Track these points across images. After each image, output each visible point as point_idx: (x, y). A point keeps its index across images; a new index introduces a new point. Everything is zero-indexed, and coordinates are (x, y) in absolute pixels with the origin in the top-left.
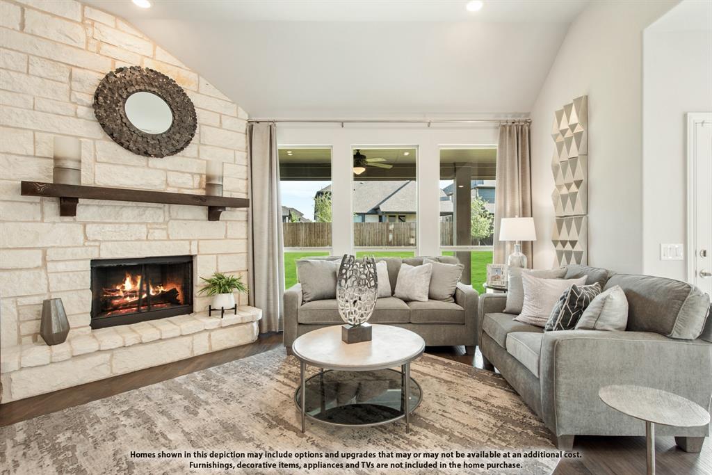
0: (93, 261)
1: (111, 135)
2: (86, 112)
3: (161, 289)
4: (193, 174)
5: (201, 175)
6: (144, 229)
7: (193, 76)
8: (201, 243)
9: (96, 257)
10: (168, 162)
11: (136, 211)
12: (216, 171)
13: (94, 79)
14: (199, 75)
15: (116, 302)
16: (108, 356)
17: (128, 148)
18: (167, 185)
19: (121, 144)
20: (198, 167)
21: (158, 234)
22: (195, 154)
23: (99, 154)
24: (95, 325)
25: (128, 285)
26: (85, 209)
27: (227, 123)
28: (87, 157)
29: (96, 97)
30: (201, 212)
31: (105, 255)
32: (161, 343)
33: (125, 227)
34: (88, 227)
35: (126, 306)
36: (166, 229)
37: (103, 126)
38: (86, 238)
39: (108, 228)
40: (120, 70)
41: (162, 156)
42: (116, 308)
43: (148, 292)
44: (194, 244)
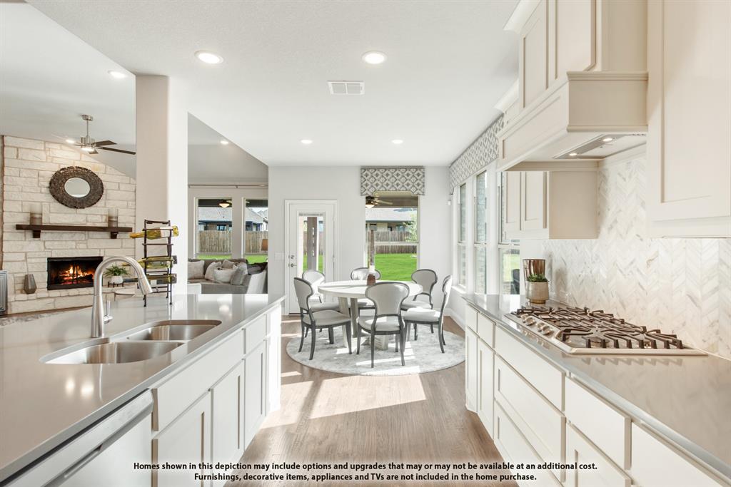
0: (49, 259)
1: (58, 200)
2: (45, 190)
3: (86, 274)
4: (102, 215)
5: (106, 215)
6: (74, 243)
7: (102, 166)
8: (106, 250)
9: (50, 256)
10: (87, 210)
11: (70, 235)
12: (114, 214)
13: (49, 174)
14: (106, 164)
15: (66, 278)
16: (53, 300)
17: (66, 206)
18: (87, 221)
19: (63, 204)
20: (104, 211)
21: (82, 246)
22: (103, 205)
23: (52, 209)
24: (49, 288)
25: (71, 271)
26: (45, 235)
27: (123, 187)
28: (45, 210)
29: (50, 184)
30: (107, 235)
31: (54, 256)
32: (79, 297)
33: (64, 242)
34: (46, 243)
35: (70, 281)
36: (87, 243)
37: (54, 196)
38: (45, 248)
39: (56, 243)
40: (63, 169)
41: (84, 208)
42: (65, 281)
43: (77, 274)
44: (102, 251)
